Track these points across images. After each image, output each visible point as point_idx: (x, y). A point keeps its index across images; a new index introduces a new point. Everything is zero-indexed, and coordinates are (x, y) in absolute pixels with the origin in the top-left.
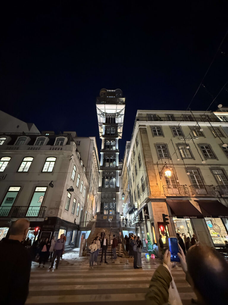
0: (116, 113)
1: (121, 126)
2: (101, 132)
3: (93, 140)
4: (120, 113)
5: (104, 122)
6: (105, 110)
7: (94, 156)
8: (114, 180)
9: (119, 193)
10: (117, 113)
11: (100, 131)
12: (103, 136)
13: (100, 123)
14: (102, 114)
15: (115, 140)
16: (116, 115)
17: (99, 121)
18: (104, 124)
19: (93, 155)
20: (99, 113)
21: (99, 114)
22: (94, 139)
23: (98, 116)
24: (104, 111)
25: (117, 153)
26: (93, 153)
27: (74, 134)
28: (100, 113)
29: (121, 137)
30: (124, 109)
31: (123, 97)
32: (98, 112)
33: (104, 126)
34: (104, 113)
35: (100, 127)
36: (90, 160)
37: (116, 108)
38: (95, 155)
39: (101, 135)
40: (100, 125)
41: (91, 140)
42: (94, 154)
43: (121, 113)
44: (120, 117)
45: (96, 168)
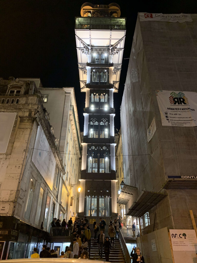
0: (109, 46)
1: (118, 69)
2: (82, 81)
3: (70, 93)
4: (117, 45)
5: (88, 62)
6: (90, 41)
7: (71, 120)
8: (107, 159)
9: (116, 181)
10: (112, 46)
11: (81, 79)
12: (88, 86)
13: (81, 64)
14: (84, 47)
15: (108, 92)
16: (109, 49)
17: (79, 61)
18: (88, 64)
19: (69, 119)
20: (80, 45)
21: (80, 48)
22: (71, 91)
23: (79, 52)
24: (89, 43)
25: (112, 114)
26: (70, 115)
27: (38, 81)
28: (82, 46)
29: (116, 88)
30: (124, 39)
31: (121, 17)
32: (79, 44)
33: (88, 68)
34: (89, 45)
35: (81, 72)
36: (66, 126)
37: (109, 38)
38: (73, 120)
39: (82, 85)
40: (81, 69)
41: (66, 93)
42: (72, 117)
43: (118, 47)
44: (117, 53)
45: (74, 141)
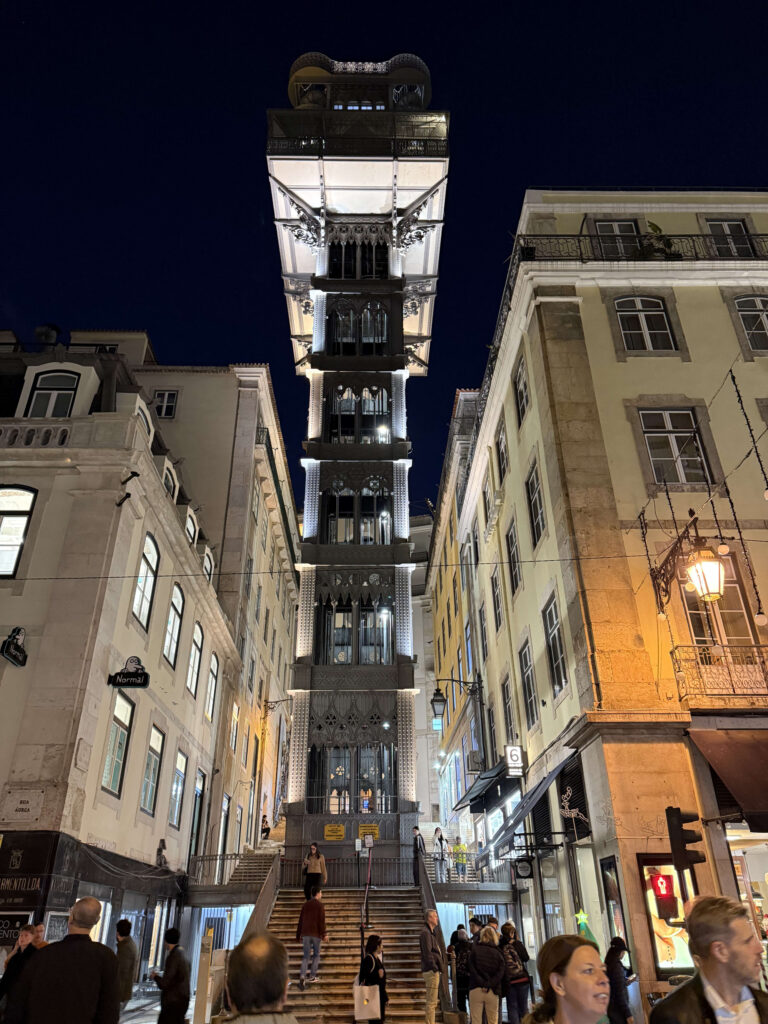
0: (389, 215)
1: (426, 295)
2: (300, 338)
3: (255, 385)
4: (419, 209)
5: (319, 273)
6: (323, 196)
7: (263, 479)
8: (385, 615)
9: (415, 691)
10: (401, 212)
11: (296, 330)
12: (315, 360)
13: (294, 276)
14: (302, 219)
15: (387, 383)
16: (391, 224)
17: (288, 268)
18: (317, 283)
19: (256, 475)
20: (288, 212)
21: (286, 221)
22: (260, 375)
23: (284, 235)
24: (317, 204)
25: (400, 461)
26: (258, 461)
27: (135, 345)
28: (294, 214)
29: (421, 363)
30: (443, 188)
31: (433, 108)
32: (282, 207)
33: (317, 295)
34: (317, 211)
35: (294, 307)
36: (243, 505)
37: (389, 182)
38: (269, 474)
39: (300, 351)
40: (295, 294)
41: (241, 384)
42: (264, 469)
43: (423, 216)
44: (420, 237)
45: (275, 550)
